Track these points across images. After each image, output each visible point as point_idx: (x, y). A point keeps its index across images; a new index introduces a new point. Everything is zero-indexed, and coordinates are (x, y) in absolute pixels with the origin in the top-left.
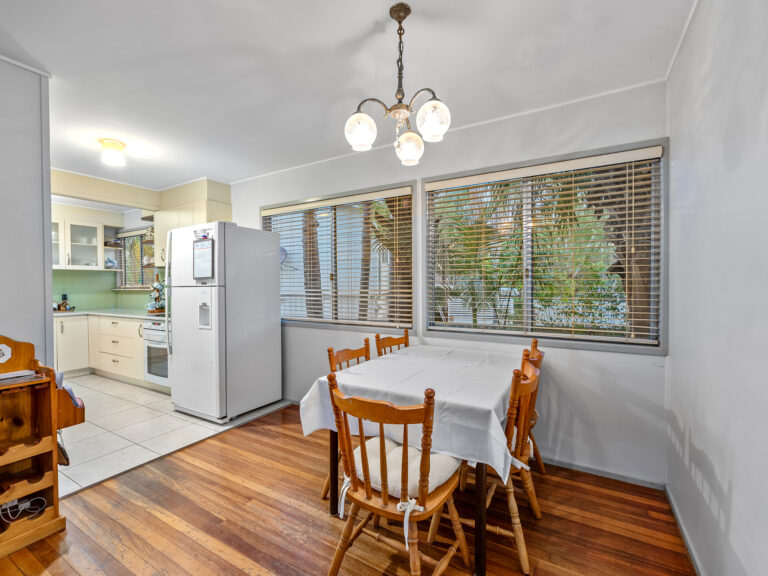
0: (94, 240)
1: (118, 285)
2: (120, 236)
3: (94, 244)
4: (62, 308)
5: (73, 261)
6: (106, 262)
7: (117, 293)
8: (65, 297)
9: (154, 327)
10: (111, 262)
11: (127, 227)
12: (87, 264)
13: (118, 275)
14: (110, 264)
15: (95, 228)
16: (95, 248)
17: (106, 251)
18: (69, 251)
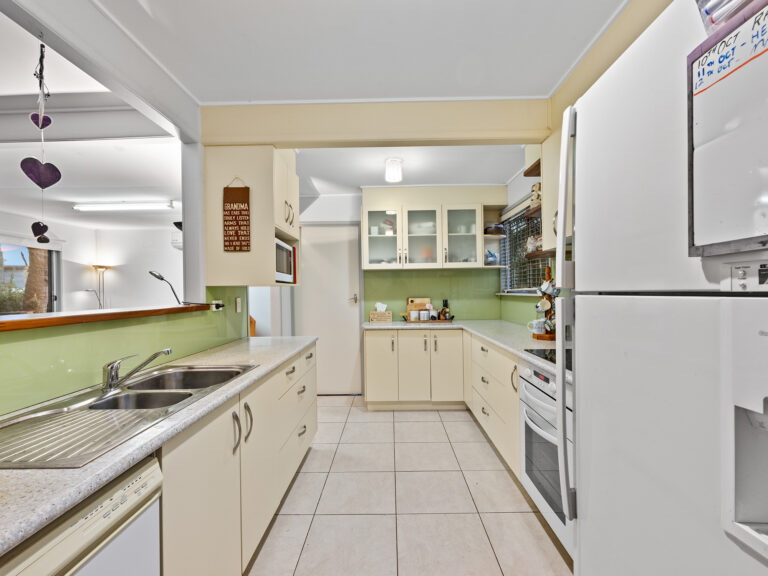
0: (473, 226)
1: (503, 288)
2: (504, 218)
3: (473, 232)
4: (442, 317)
5: (451, 258)
6: (486, 257)
7: (501, 297)
8: (446, 304)
9: (536, 381)
10: (492, 256)
11: (510, 203)
12: (466, 261)
13: (503, 274)
14: (491, 259)
15: (474, 211)
16: (474, 237)
17: (486, 242)
18: (446, 245)
